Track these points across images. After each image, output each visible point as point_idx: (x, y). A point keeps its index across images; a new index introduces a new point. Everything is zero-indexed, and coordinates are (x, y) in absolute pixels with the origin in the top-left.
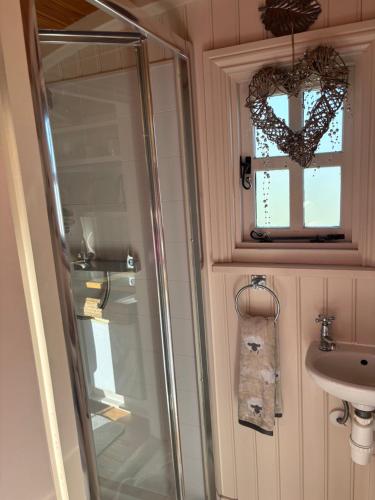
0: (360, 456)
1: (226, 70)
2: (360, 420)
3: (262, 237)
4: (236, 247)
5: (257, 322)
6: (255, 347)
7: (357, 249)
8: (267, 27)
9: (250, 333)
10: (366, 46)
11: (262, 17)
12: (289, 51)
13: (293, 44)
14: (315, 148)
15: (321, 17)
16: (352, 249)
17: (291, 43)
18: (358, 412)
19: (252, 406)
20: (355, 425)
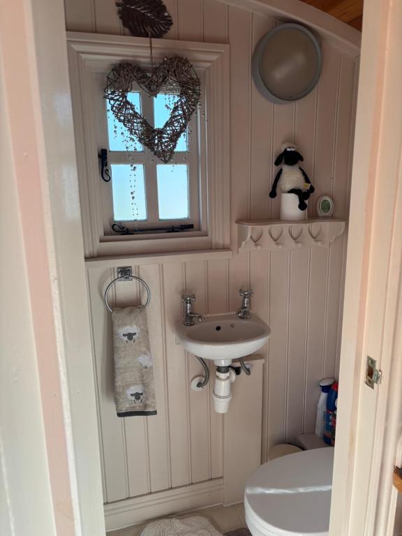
0: (222, 406)
1: (84, 56)
2: (222, 376)
3: (123, 230)
4: (101, 241)
5: (131, 312)
6: (130, 336)
7: (207, 236)
8: (125, 24)
9: (125, 325)
10: (209, 64)
11: (119, 12)
12: (147, 53)
13: (151, 47)
14: (174, 147)
15: (173, 29)
16: (203, 236)
17: (149, 45)
18: (219, 369)
19: (132, 395)
20: (217, 381)
